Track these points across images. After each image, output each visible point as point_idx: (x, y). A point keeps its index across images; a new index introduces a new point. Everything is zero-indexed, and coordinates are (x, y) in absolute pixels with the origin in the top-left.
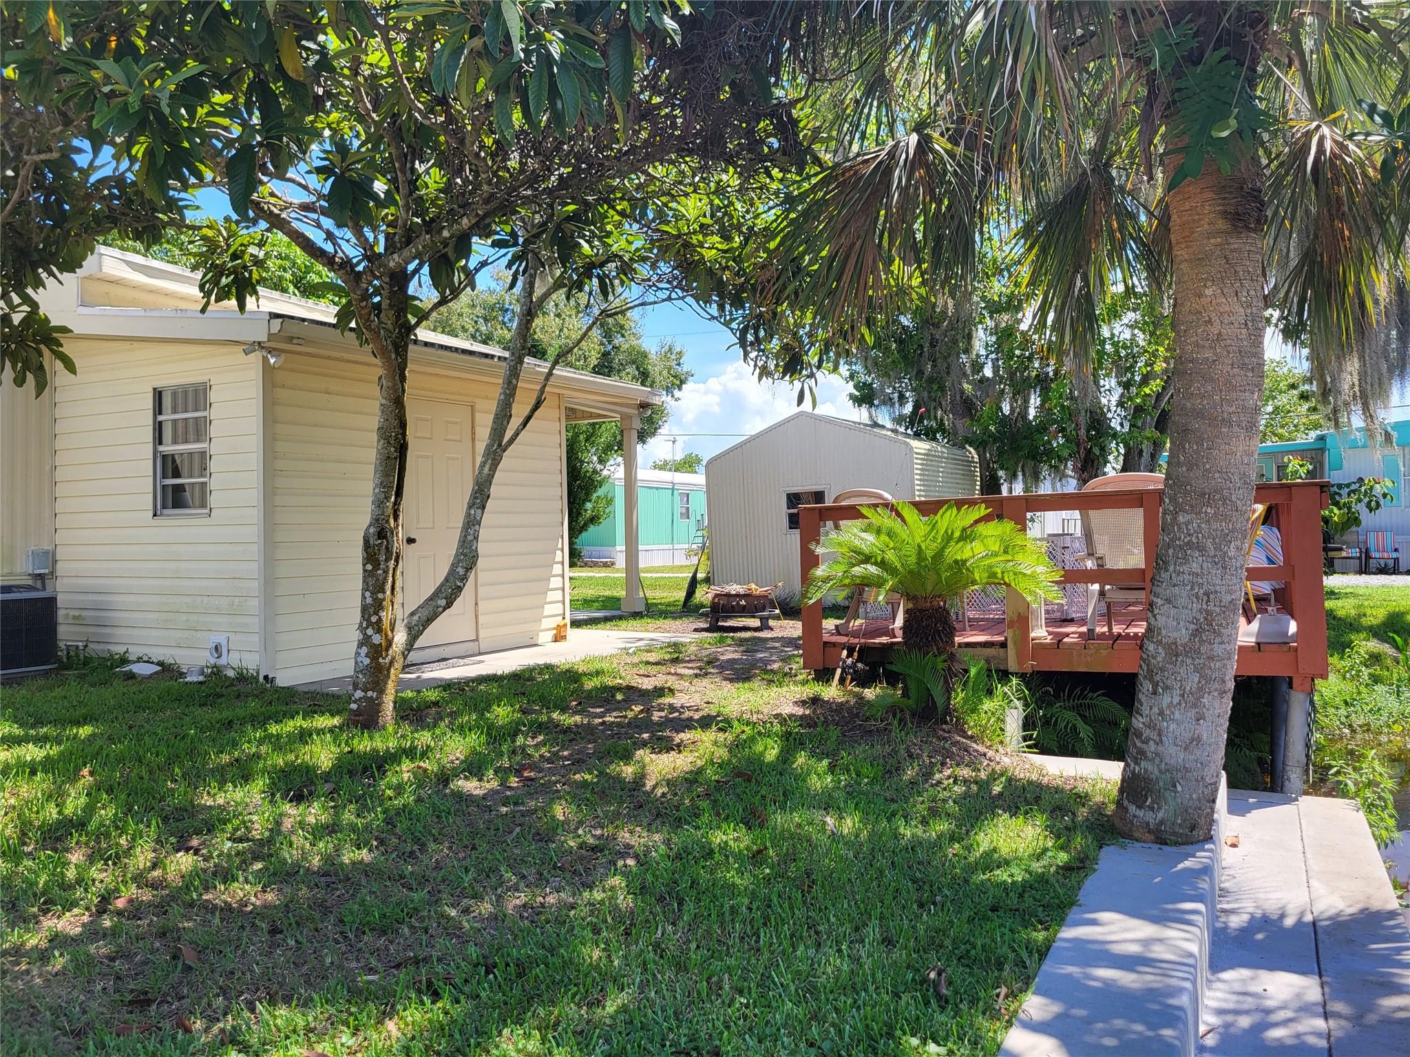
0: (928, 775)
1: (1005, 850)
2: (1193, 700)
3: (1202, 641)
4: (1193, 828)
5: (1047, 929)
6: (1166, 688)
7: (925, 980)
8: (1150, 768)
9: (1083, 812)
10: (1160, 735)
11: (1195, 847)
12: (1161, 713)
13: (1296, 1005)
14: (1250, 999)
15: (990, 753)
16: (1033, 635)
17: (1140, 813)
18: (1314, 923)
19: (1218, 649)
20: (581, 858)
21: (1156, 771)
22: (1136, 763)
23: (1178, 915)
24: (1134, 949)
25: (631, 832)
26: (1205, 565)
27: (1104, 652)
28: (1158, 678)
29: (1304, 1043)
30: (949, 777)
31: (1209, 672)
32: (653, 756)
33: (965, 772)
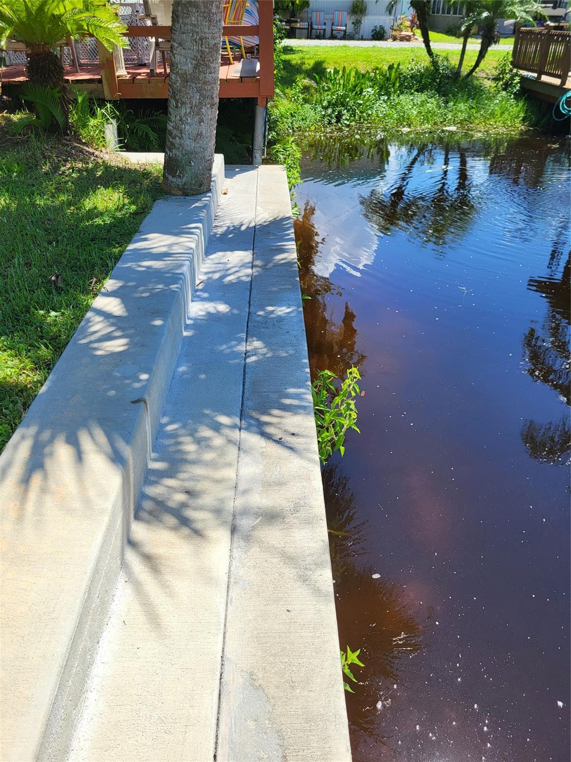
0: (56, 169)
1: (101, 207)
2: (197, 110)
3: (200, 72)
4: (200, 185)
5: (121, 246)
6: (183, 103)
7: (50, 281)
8: (178, 153)
9: (146, 182)
10: (181, 133)
11: (202, 195)
12: (181, 120)
13: (240, 264)
14: (221, 265)
15: (97, 153)
16: (117, 74)
17: (174, 180)
18: (255, 227)
19: (209, 77)
21: (181, 155)
22: (170, 151)
23: (187, 230)
24: (164, 249)
26: (199, 18)
28: (178, 97)
29: (241, 281)
30: (69, 169)
31: (204, 92)
33: (80, 165)
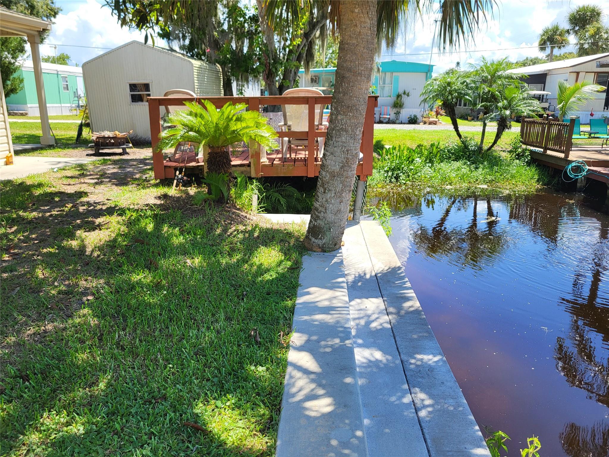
0: (225, 230)
1: (266, 265)
2: (339, 195)
3: (344, 171)
4: (335, 245)
5: (291, 300)
6: (329, 190)
7: (250, 336)
8: (321, 223)
9: (292, 241)
10: (326, 210)
11: (336, 252)
12: (327, 201)
13: (377, 311)
14: (362, 312)
15: (248, 216)
16: (261, 161)
17: (316, 241)
18: (376, 275)
19: (350, 174)
20: (61, 300)
21: (323, 224)
22: (315, 221)
23: (338, 285)
24: (326, 303)
25: (86, 280)
26: (348, 138)
27: (291, 168)
28: (326, 186)
29: (383, 327)
30: (235, 231)
31: (346, 183)
32: (86, 233)
33: (241, 228)
